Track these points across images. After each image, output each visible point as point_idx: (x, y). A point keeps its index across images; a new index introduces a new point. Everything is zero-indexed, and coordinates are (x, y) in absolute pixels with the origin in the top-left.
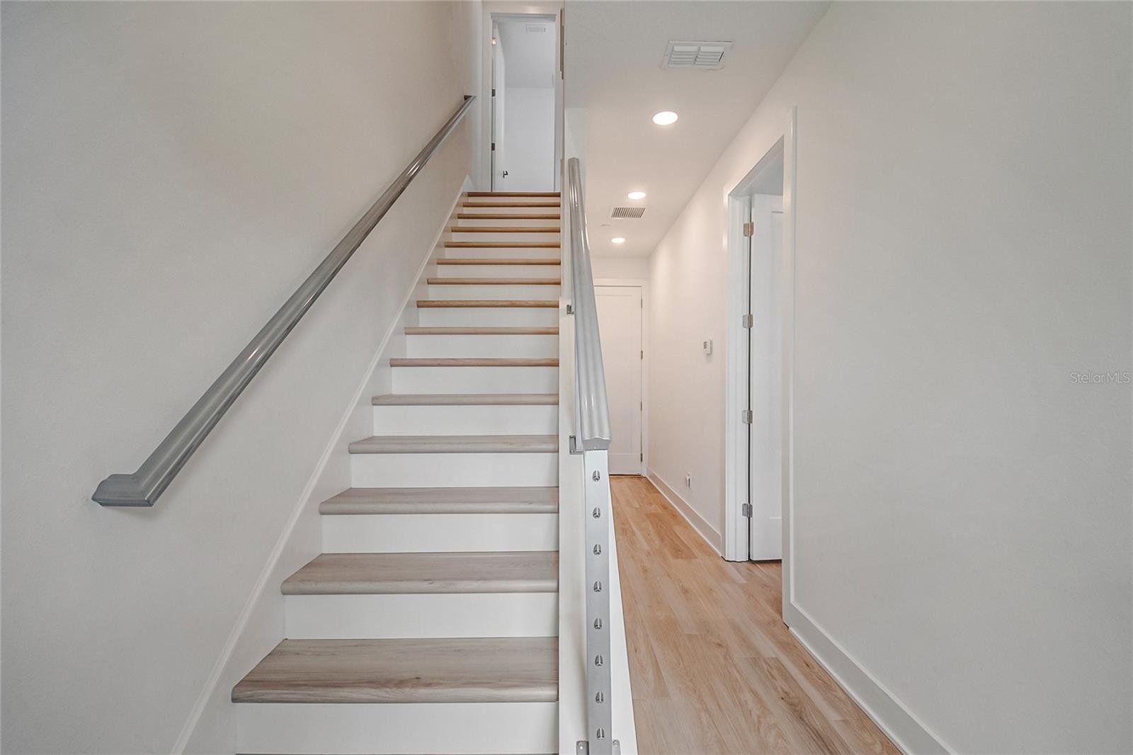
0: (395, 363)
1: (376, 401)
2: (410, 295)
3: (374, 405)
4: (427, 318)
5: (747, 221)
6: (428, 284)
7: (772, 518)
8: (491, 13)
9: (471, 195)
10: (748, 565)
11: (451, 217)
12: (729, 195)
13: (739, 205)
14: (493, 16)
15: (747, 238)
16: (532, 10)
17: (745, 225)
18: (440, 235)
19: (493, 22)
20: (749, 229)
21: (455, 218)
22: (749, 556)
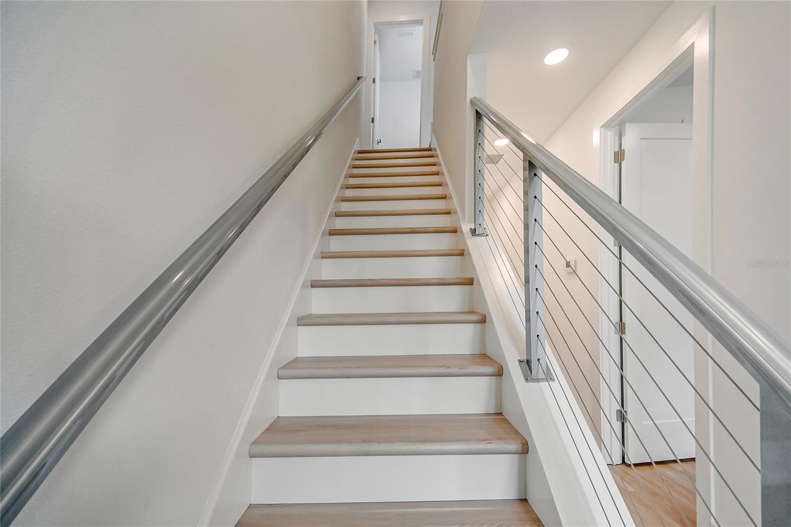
0: (315, 284)
1: (302, 322)
2: (324, 226)
3: (299, 325)
4: (337, 244)
5: (617, 149)
6: (336, 216)
7: (643, 423)
8: (374, 23)
9: (360, 152)
10: (624, 467)
11: (349, 168)
12: (601, 127)
13: (611, 135)
14: (375, 24)
15: (617, 165)
16: (402, 18)
17: (615, 153)
18: (342, 180)
19: (375, 29)
20: (619, 157)
21: (351, 168)
22: (623, 458)
